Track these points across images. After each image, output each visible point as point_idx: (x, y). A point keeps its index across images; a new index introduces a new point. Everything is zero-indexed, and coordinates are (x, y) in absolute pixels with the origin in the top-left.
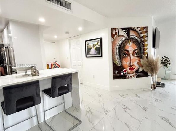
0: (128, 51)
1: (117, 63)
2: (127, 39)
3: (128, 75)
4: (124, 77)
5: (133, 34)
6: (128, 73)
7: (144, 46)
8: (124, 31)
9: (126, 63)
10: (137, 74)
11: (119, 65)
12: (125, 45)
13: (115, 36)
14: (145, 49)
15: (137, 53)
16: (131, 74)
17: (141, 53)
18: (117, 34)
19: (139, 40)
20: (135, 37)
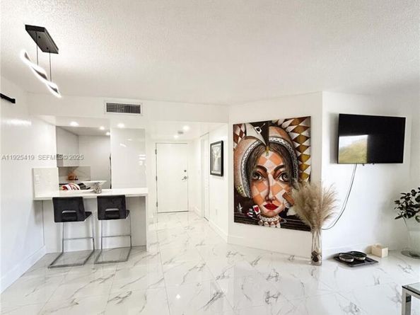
0: (265, 170)
1: (242, 191)
2: (262, 144)
3: (263, 219)
4: (255, 221)
5: (274, 135)
6: (263, 215)
7: (299, 158)
8: (256, 128)
9: (259, 192)
10: (282, 221)
11: (245, 195)
12: (258, 156)
13: (240, 139)
14: (304, 167)
15: (283, 174)
16: (269, 217)
17: (293, 175)
18: (244, 135)
19: (289, 145)
20: (279, 139)
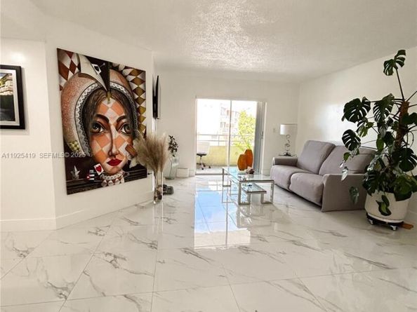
0: (107, 120)
1: (78, 149)
2: (102, 88)
3: (106, 178)
4: (98, 184)
5: (115, 80)
6: (107, 174)
7: (138, 110)
8: (94, 65)
11: (83, 153)
12: (98, 103)
13: (70, 74)
14: (142, 119)
15: (125, 126)
16: (113, 174)
17: (134, 126)
18: (77, 69)
19: (129, 95)
20: (120, 87)
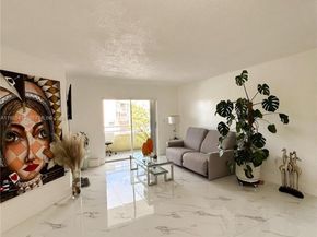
0: (22, 128)
3: (23, 185)
5: (31, 91)
6: (23, 181)
7: (54, 116)
8: (7, 78)
9: (17, 156)
10: (44, 177)
15: (42, 131)
19: (45, 103)
20: (35, 96)
